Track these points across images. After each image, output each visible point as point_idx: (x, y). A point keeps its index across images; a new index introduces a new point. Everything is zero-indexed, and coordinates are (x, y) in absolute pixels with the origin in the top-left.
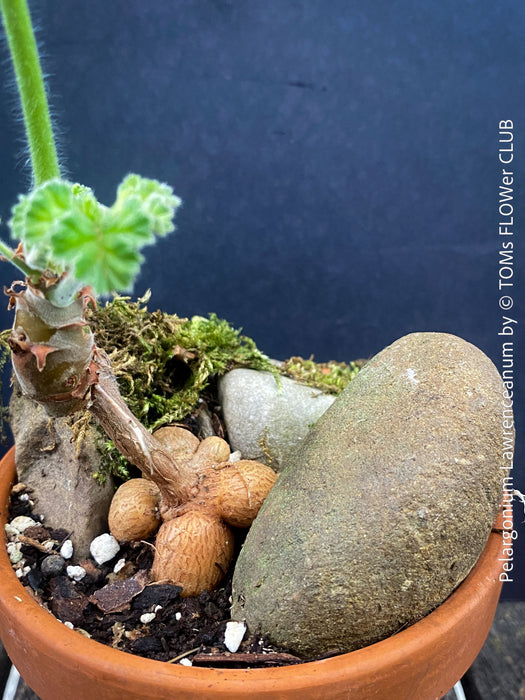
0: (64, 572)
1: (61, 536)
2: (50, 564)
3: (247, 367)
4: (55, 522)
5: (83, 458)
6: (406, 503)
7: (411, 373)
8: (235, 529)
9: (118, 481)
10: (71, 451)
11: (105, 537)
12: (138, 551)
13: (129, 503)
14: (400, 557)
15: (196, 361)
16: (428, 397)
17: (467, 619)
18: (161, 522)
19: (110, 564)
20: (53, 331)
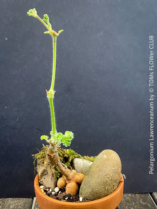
0: (51, 193)
1: (49, 188)
2: (48, 192)
3: (78, 158)
4: (47, 186)
5: (53, 174)
6: (105, 175)
7: (105, 156)
8: (79, 184)
9: (58, 179)
10: (50, 173)
11: (57, 187)
12: (63, 189)
13: (61, 181)
14: (105, 184)
15: (69, 157)
16: (107, 159)
17: (117, 194)
18: (66, 184)
19: (58, 192)
20: (54, 152)
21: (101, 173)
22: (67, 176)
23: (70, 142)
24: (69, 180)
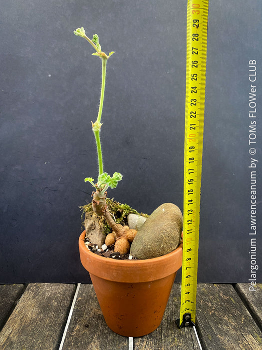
0: (97, 250)
1: (96, 245)
2: (94, 249)
4: (94, 243)
5: (101, 229)
6: (161, 230)
7: (163, 210)
8: (130, 242)
9: (107, 234)
10: (98, 228)
11: (105, 245)
12: (111, 247)
13: (109, 238)
14: (160, 240)
15: (122, 212)
16: (166, 213)
18: (116, 241)
19: (105, 250)
20: (100, 199)
21: (156, 228)
22: (117, 231)
23: (116, 183)
24: (119, 236)
